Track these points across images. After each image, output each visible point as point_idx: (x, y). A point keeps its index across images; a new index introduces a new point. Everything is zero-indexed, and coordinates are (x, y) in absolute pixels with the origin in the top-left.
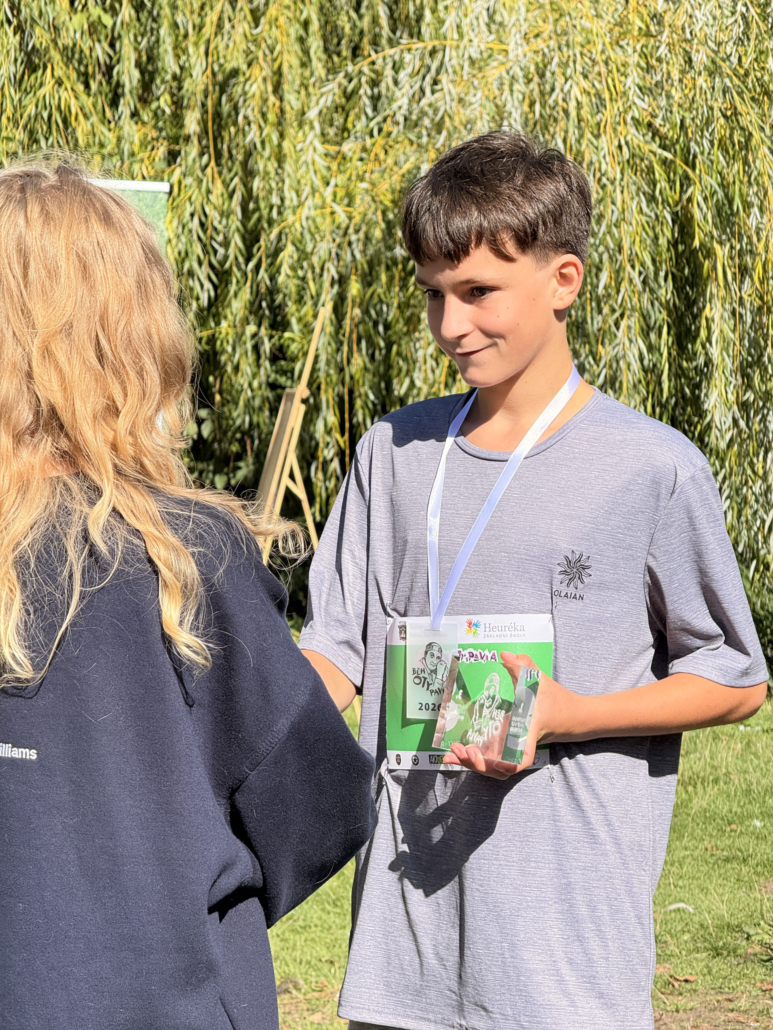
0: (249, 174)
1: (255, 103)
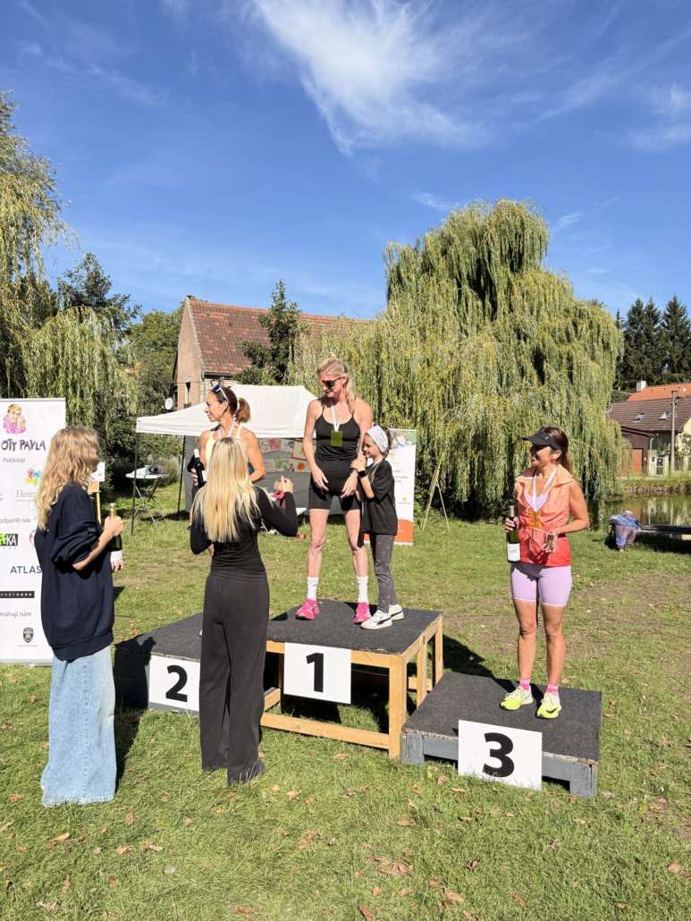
0: (429, 429)
1: (430, 416)
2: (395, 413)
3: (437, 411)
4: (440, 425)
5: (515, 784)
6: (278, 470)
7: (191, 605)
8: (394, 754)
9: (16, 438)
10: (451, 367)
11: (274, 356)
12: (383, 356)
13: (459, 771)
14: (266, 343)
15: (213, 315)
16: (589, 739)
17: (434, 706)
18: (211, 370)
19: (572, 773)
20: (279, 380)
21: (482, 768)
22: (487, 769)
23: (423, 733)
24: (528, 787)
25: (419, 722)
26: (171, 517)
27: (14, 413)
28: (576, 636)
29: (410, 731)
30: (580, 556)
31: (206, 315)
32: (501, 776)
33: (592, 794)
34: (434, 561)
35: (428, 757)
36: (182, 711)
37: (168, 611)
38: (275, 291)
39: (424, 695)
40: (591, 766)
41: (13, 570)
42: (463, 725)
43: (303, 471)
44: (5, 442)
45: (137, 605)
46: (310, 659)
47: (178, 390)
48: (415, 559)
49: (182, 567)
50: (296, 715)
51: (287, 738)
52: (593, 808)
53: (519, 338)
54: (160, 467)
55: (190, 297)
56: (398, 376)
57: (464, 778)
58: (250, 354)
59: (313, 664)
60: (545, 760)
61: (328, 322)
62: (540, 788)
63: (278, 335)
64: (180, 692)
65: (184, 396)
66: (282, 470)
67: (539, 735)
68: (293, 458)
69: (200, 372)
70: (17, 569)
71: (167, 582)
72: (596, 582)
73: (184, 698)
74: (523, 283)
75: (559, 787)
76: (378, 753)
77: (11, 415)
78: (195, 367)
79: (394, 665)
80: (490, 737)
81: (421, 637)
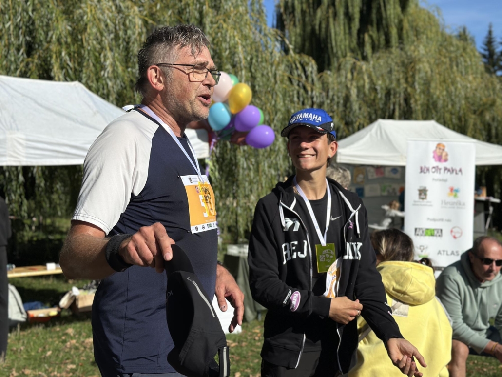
9: (442, 165)
27: (440, 149)
41: (439, 253)
44: (434, 168)
70: (442, 252)
77: (438, 150)
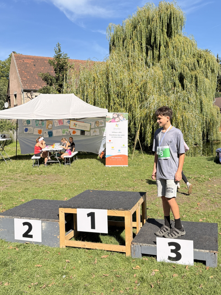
0: (133, 112)
1: (133, 107)
2: (117, 106)
3: (136, 104)
4: (138, 110)
5: (182, 264)
6: (63, 135)
7: (28, 197)
8: (128, 254)
10: (142, 83)
11: (57, 80)
12: (110, 78)
13: (157, 260)
14: (53, 74)
15: (26, 61)
16: (213, 242)
17: (145, 233)
18: (27, 88)
19: (207, 257)
20: (60, 92)
21: (167, 257)
22: (170, 258)
23: (141, 244)
24: (188, 264)
25: (139, 239)
26: (13, 158)
28: (204, 201)
29: (135, 244)
30: (204, 167)
31: (22, 61)
32: (176, 261)
33: (216, 265)
34: (139, 173)
35: (143, 255)
36: (31, 242)
37: (17, 200)
38: (56, 48)
39: (140, 229)
40: (215, 254)
42: (158, 239)
43: (75, 134)
45: (2, 198)
46: (89, 215)
47: (11, 98)
48: (130, 172)
49: (21, 180)
50: (83, 240)
51: (79, 250)
52: (216, 271)
53: (172, 68)
54: (6, 135)
55: (14, 52)
56: (118, 88)
57: (160, 263)
58: (46, 79)
59: (90, 217)
60: (195, 252)
61: (82, 62)
62: (193, 265)
63: (58, 69)
64: (29, 234)
65: (14, 101)
66: (65, 134)
67: (192, 242)
68: (70, 128)
69: (21, 89)
71: (15, 188)
72: (211, 178)
73: (31, 236)
74: (173, 42)
75: (201, 264)
76: (121, 254)
78: (19, 87)
79: (127, 215)
80: (170, 244)
81: (138, 203)
